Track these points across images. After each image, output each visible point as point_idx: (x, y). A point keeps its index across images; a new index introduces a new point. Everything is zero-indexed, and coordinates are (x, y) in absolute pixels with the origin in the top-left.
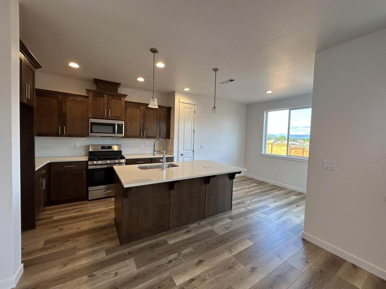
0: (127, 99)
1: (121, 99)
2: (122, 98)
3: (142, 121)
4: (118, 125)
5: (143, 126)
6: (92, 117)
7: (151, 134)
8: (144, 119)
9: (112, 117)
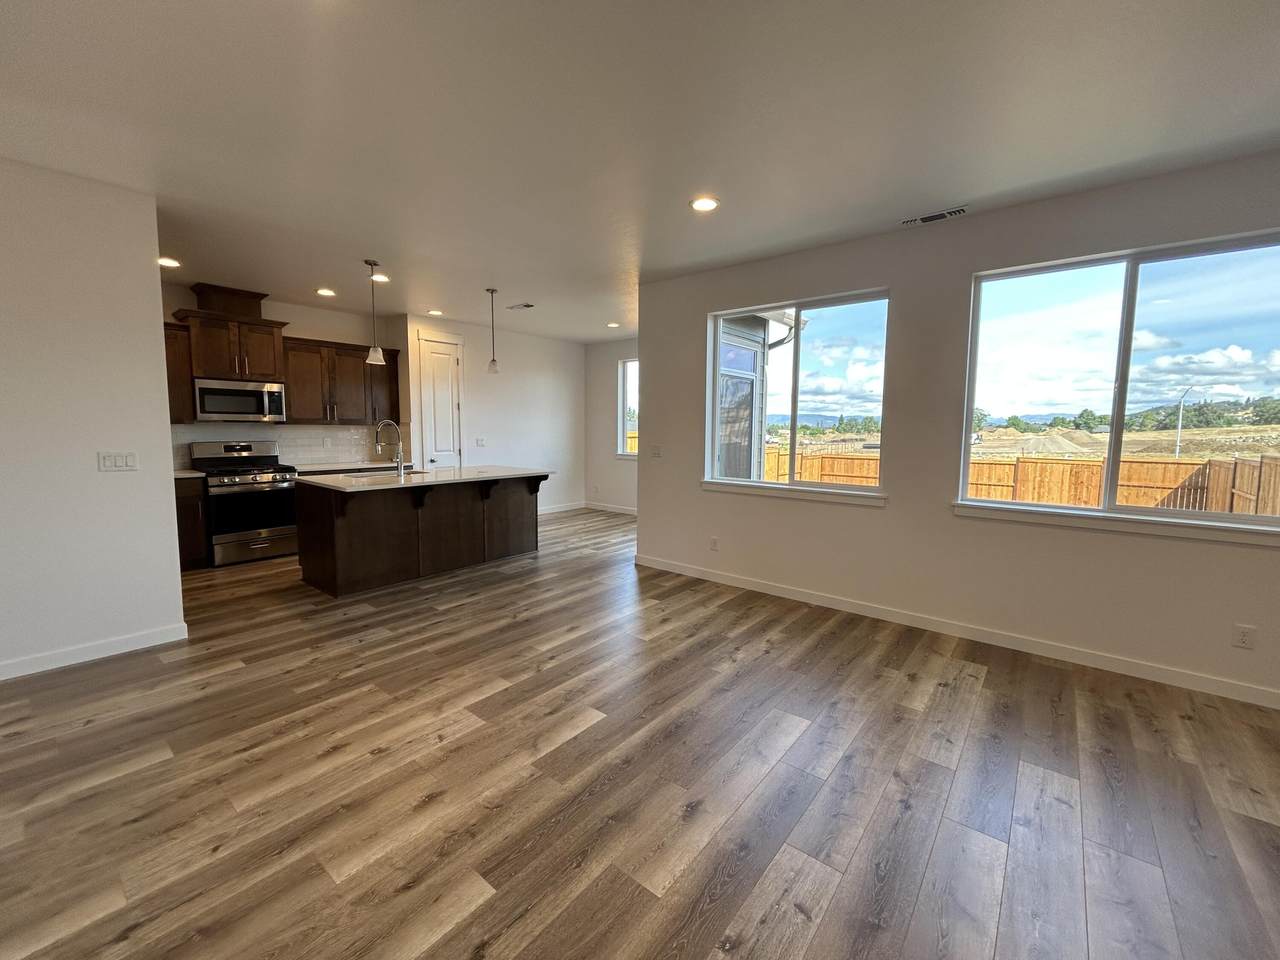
0: (286, 332)
1: (272, 334)
2: (275, 330)
3: (327, 384)
4: (271, 394)
5: (331, 396)
6: (202, 375)
7: (351, 414)
8: (332, 379)
9: (251, 374)
